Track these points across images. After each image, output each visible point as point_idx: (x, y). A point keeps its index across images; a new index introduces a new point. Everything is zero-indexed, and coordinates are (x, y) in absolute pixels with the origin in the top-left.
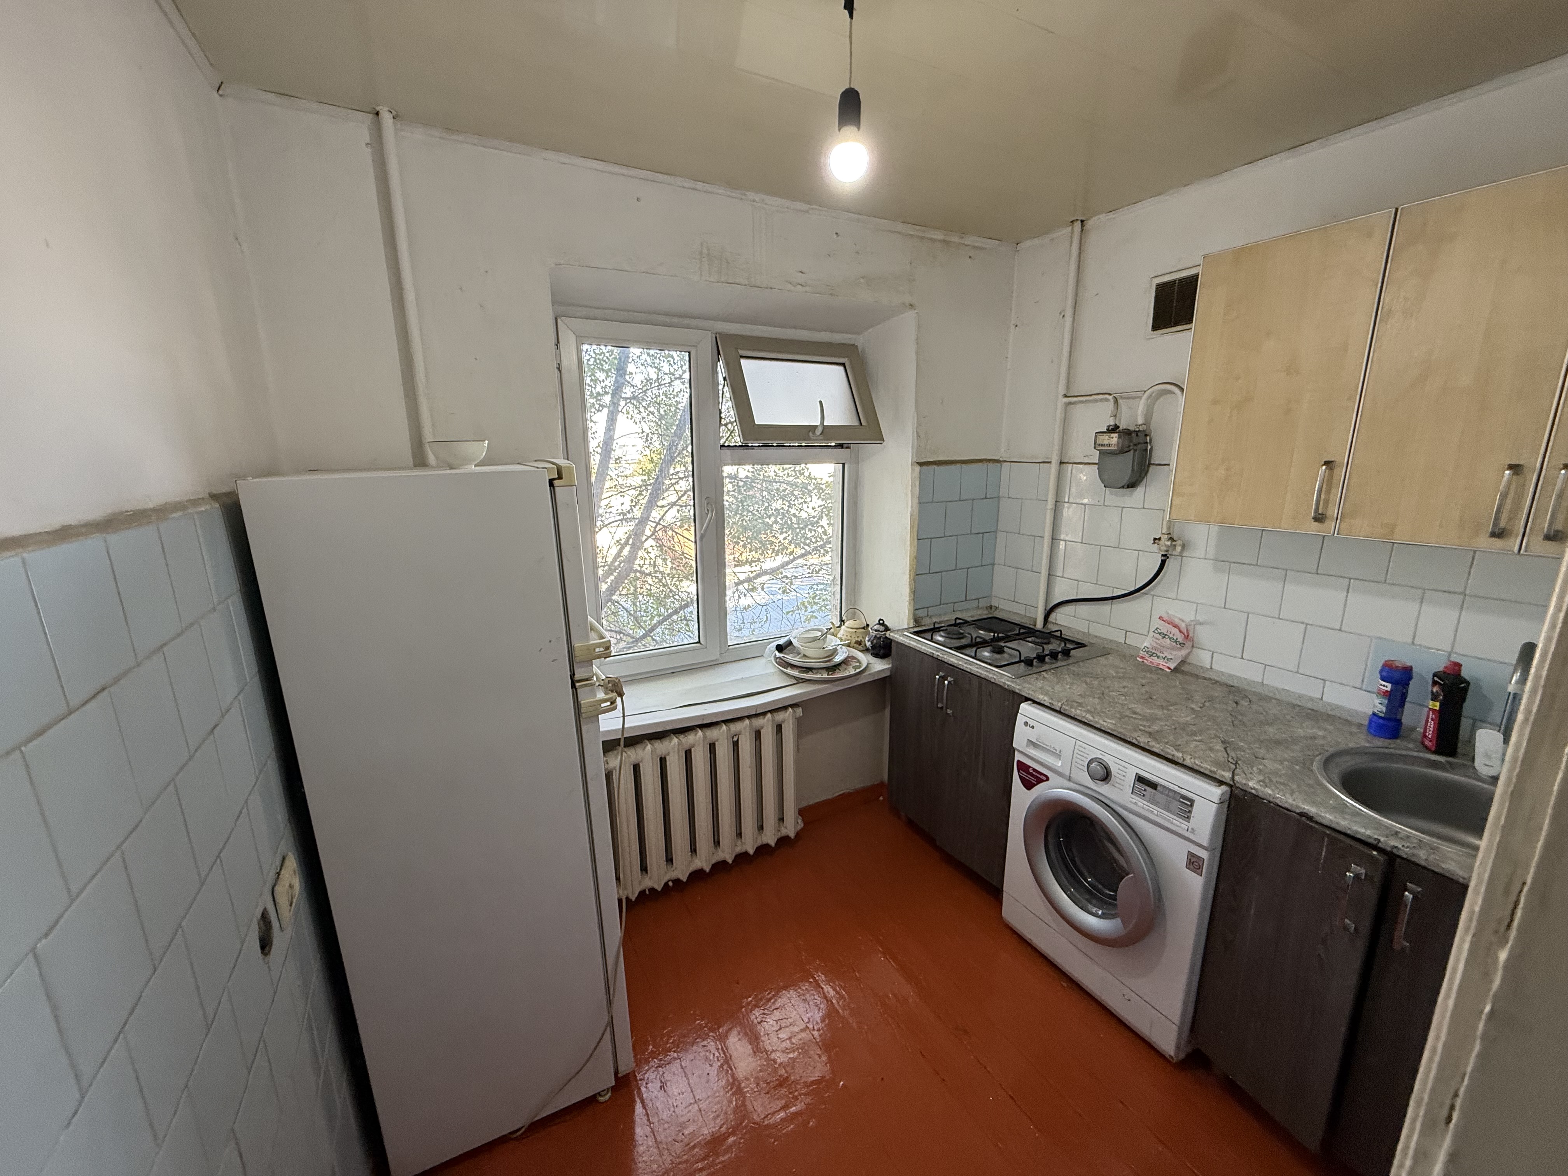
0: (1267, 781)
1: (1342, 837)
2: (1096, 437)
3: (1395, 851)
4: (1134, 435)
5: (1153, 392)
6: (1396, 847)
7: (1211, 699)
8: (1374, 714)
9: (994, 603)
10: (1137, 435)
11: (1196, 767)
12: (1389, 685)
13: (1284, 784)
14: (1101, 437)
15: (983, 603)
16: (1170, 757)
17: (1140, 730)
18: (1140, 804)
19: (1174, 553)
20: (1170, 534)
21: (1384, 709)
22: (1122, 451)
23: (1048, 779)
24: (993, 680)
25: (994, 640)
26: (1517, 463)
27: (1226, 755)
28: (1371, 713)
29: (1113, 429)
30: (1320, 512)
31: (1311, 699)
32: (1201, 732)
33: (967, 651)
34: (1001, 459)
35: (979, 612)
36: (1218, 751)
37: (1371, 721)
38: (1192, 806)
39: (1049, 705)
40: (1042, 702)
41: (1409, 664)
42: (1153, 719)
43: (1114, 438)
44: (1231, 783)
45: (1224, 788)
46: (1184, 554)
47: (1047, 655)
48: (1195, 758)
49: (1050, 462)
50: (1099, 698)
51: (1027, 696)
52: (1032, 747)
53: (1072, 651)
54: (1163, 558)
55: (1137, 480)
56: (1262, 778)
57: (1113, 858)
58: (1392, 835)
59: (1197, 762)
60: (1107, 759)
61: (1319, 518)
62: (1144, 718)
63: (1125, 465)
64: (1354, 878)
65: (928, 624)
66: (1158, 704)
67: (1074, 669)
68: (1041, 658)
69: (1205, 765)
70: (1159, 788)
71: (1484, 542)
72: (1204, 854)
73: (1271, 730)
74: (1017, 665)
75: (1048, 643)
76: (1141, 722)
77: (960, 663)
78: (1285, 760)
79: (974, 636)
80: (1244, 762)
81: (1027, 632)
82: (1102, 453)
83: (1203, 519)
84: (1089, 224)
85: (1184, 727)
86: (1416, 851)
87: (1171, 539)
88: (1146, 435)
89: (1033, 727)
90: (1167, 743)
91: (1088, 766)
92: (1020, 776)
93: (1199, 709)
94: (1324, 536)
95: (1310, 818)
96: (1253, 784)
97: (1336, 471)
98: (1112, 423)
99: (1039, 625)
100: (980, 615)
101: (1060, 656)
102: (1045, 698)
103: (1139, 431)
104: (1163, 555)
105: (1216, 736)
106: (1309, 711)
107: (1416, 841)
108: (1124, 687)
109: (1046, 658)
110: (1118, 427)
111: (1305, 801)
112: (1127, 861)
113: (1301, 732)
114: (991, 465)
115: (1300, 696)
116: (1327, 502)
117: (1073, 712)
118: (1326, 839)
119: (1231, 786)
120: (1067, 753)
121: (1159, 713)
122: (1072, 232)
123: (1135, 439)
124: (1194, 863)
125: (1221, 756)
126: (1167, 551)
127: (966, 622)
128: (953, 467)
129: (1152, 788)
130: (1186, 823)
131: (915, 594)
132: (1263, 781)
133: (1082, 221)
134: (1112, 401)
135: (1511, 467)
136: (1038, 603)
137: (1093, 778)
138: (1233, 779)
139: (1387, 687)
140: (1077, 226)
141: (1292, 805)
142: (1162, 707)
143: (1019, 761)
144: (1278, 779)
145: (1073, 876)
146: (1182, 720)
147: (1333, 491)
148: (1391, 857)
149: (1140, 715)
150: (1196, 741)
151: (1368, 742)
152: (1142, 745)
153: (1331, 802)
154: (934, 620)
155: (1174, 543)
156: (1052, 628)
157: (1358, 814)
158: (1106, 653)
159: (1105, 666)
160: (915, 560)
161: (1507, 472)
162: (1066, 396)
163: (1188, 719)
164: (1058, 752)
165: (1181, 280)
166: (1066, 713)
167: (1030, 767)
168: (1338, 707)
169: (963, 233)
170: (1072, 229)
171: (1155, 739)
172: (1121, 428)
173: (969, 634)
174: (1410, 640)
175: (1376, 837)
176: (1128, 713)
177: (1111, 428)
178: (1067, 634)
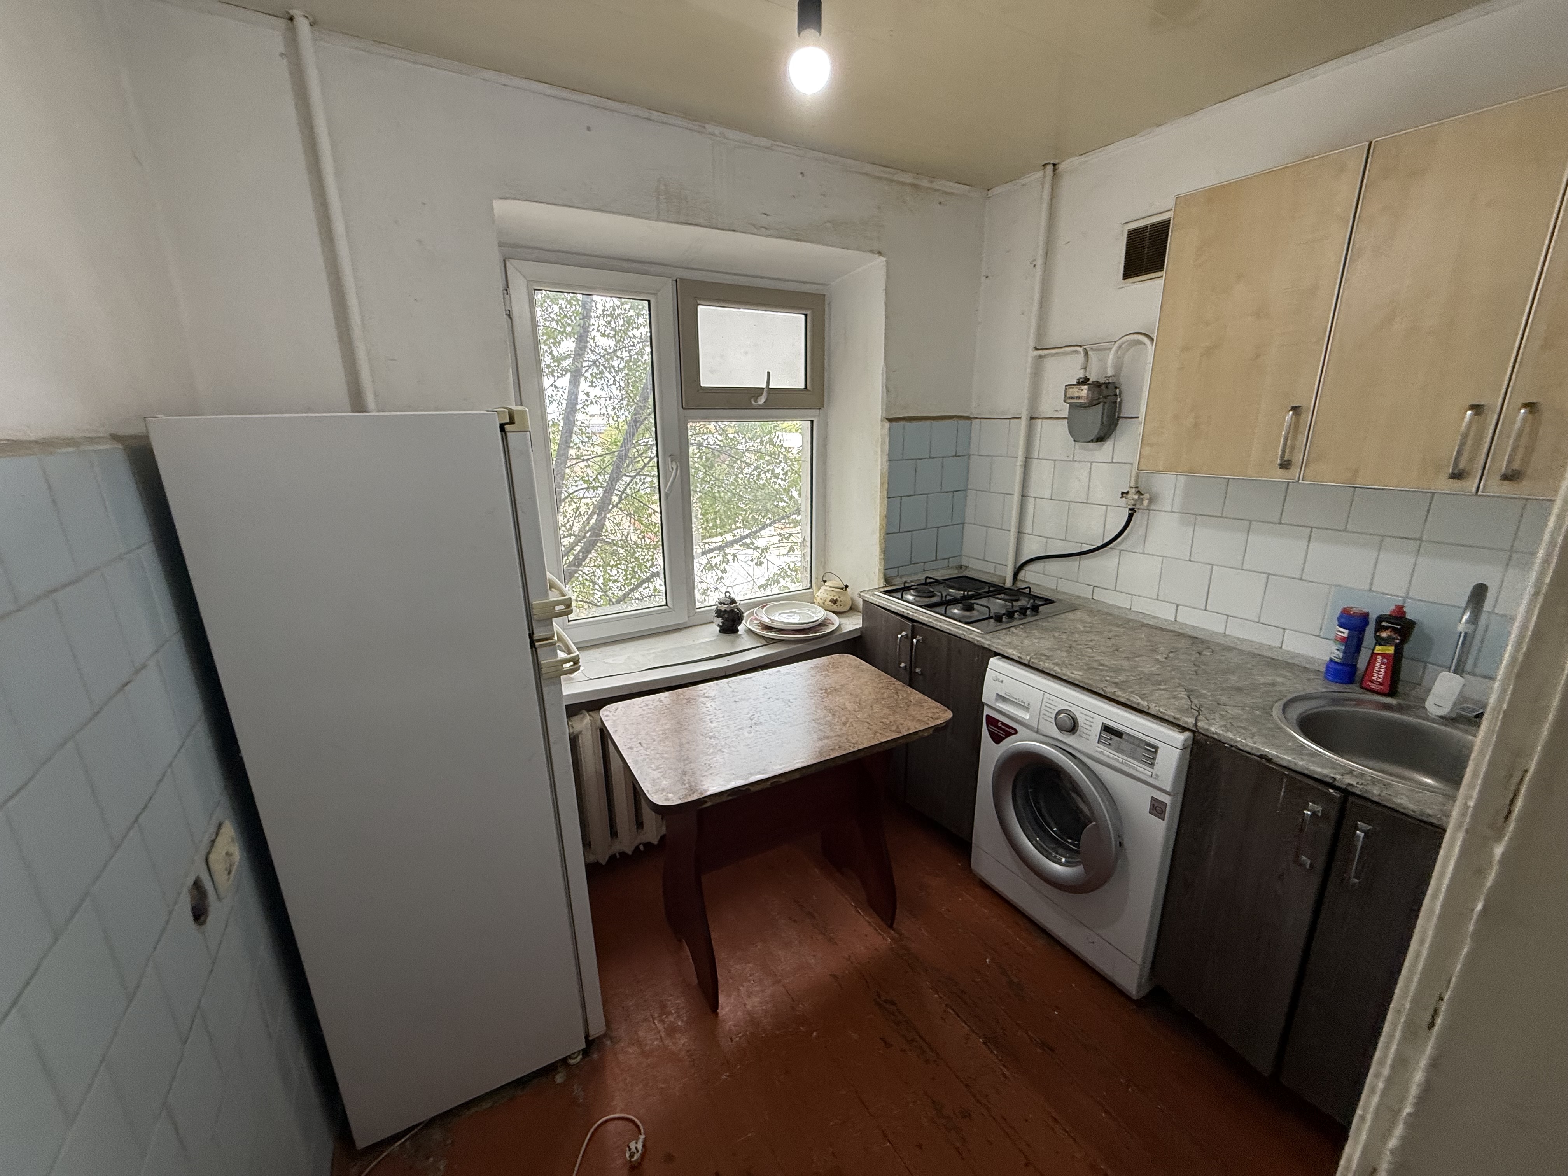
0: (1229, 725)
1: (1299, 777)
2: (1066, 389)
3: (1349, 788)
4: (1103, 387)
5: (1123, 343)
6: (1352, 785)
7: (1175, 651)
8: (1331, 660)
9: (964, 563)
10: (1107, 387)
11: (1160, 715)
12: (1347, 631)
13: (1244, 728)
14: (1071, 390)
15: (953, 563)
16: (1135, 706)
17: (1106, 681)
18: (1105, 752)
19: (1141, 507)
20: (1137, 487)
21: (1341, 655)
22: (1092, 404)
23: (1016, 732)
24: (962, 637)
25: (964, 598)
26: (1478, 404)
27: (1189, 703)
28: (1328, 659)
29: (1084, 381)
30: (1286, 458)
31: (1270, 648)
32: (1165, 682)
33: (938, 609)
34: (971, 416)
35: (950, 572)
36: (1182, 698)
37: (1328, 667)
38: (1156, 752)
39: (1018, 659)
40: (1011, 657)
41: (1366, 610)
42: (1118, 670)
43: (1084, 391)
44: (1194, 729)
45: (1187, 734)
46: (1152, 508)
47: (1016, 611)
48: (1160, 706)
49: (1020, 418)
50: (1067, 651)
51: (996, 651)
52: (1000, 701)
53: (1041, 608)
54: (1130, 512)
55: (1105, 435)
56: (1223, 723)
57: (1078, 807)
58: (1347, 774)
59: (1161, 710)
60: (1074, 710)
61: (1285, 465)
62: (1111, 669)
63: (1095, 417)
64: (1311, 816)
65: (898, 583)
66: (1124, 655)
67: (1044, 624)
68: (1010, 615)
69: (1169, 712)
70: (1124, 737)
71: (1444, 484)
72: (1166, 799)
73: (1233, 678)
74: (986, 622)
75: (1017, 600)
76: (1108, 674)
77: (931, 620)
78: (1246, 705)
79: (944, 594)
80: (1207, 709)
81: (996, 590)
82: (1072, 406)
83: (1171, 470)
84: (1061, 167)
85: (1149, 677)
86: (1369, 788)
87: (1139, 493)
88: (1116, 388)
89: (1002, 682)
90: (1132, 692)
91: (1056, 718)
92: (989, 730)
93: (1163, 660)
94: (1289, 483)
95: (1270, 760)
96: (1215, 728)
97: (1303, 416)
98: (1082, 376)
99: (1009, 583)
100: (950, 574)
101: (1028, 612)
102: (1015, 653)
103: (1109, 383)
104: (1130, 509)
105: (1180, 685)
106: (1270, 660)
107: (1370, 778)
108: (1091, 641)
109: (1016, 614)
110: (1088, 379)
111: (1263, 744)
112: (1090, 809)
113: (1262, 680)
114: (961, 422)
115: (1261, 645)
116: (1293, 448)
117: (1041, 665)
118: (1285, 781)
119: (1193, 732)
120: (1035, 706)
121: (1126, 664)
122: (1045, 176)
123: (1105, 392)
124: (1157, 808)
125: (1185, 702)
126: (1135, 505)
127: (937, 581)
128: (921, 423)
129: (1117, 736)
130: (1149, 769)
131: (887, 553)
132: (1225, 726)
133: (1054, 165)
134: (1082, 352)
135: (1473, 407)
136: (1007, 560)
137: (1061, 729)
138: (1196, 725)
139: (1344, 633)
140: (1050, 168)
141: (1252, 748)
142: (1128, 659)
143: (987, 716)
144: (1239, 724)
145: (1041, 826)
146: (1146, 671)
147: (1299, 437)
148: (1346, 793)
149: (1107, 666)
150: (1161, 690)
151: (1326, 687)
152: (1108, 695)
153: (1290, 744)
154: (904, 580)
155: (1142, 497)
156: (1020, 585)
157: (1314, 754)
158: (1073, 609)
159: (1073, 620)
160: (885, 520)
161: (1469, 412)
162: (1036, 349)
163: (1153, 669)
164: (1026, 705)
165: (1153, 226)
166: (1035, 666)
167: (999, 721)
168: (1297, 655)
169: (933, 178)
170: (1045, 172)
171: (1121, 689)
172: (1091, 380)
173: (940, 592)
174: (1367, 587)
175: (1332, 775)
176: (1095, 665)
177: (1081, 380)
178: (1035, 591)
